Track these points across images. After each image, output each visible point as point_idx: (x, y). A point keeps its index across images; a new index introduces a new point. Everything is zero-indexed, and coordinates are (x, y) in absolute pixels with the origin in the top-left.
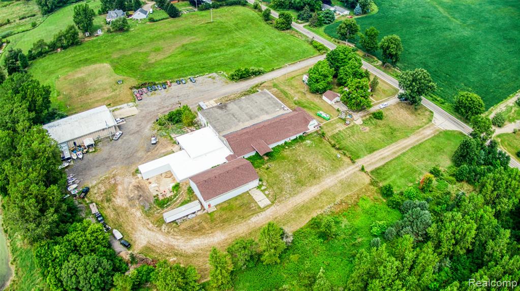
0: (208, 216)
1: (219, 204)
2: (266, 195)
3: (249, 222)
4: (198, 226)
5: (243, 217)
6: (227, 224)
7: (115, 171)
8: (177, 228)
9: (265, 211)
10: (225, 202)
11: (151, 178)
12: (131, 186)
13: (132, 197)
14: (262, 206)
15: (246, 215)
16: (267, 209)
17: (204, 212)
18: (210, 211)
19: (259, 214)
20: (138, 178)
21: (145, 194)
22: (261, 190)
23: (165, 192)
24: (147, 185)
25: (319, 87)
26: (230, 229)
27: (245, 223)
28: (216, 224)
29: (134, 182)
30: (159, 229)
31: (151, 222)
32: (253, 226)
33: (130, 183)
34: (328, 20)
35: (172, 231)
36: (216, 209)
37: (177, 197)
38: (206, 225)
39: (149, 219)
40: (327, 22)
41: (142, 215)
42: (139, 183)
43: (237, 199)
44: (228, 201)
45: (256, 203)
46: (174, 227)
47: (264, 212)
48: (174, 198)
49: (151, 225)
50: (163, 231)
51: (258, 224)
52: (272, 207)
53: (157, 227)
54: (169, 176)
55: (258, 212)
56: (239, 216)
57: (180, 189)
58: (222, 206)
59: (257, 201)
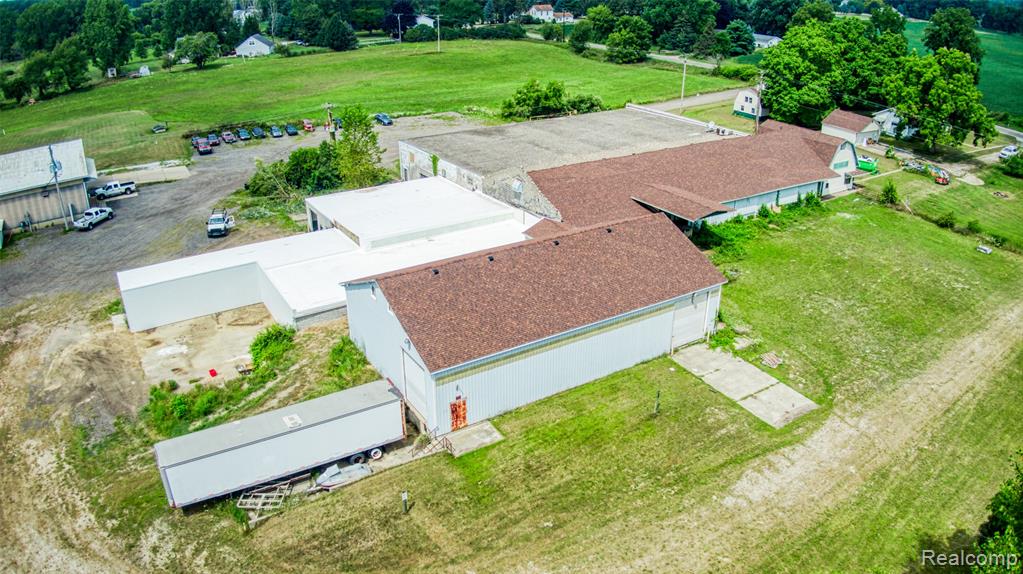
0: (453, 475)
1: (516, 413)
2: (769, 370)
3: (729, 501)
4: (383, 535)
5: (682, 479)
6: (582, 519)
7: (35, 306)
8: (234, 543)
9: (799, 440)
10: (550, 399)
11: (165, 327)
12: (67, 351)
13: (48, 393)
14: (775, 419)
15: (700, 466)
16: (810, 431)
17: (426, 452)
18: (464, 442)
19: (770, 457)
20: (111, 325)
21: (116, 383)
22: (736, 353)
23: (213, 373)
24: (140, 350)
25: (806, 98)
26: (612, 548)
27: (704, 512)
28: (505, 523)
29: (86, 338)
30: (121, 543)
31: (94, 502)
32: (766, 525)
33: (69, 343)
34: (740, 46)
35: (200, 560)
36: (497, 437)
37: (270, 384)
38: (436, 530)
39: (88, 489)
40: (739, 49)
41: (61, 467)
42: (106, 344)
43: (615, 389)
44: (569, 399)
45: (734, 404)
46: (223, 539)
47: (799, 448)
48: (250, 392)
49: (86, 518)
50: (146, 555)
51: (793, 510)
52: (832, 422)
53: (115, 531)
54: (251, 320)
55: (766, 451)
56: (654, 472)
57: (290, 354)
58: (536, 419)
59: (736, 397)
